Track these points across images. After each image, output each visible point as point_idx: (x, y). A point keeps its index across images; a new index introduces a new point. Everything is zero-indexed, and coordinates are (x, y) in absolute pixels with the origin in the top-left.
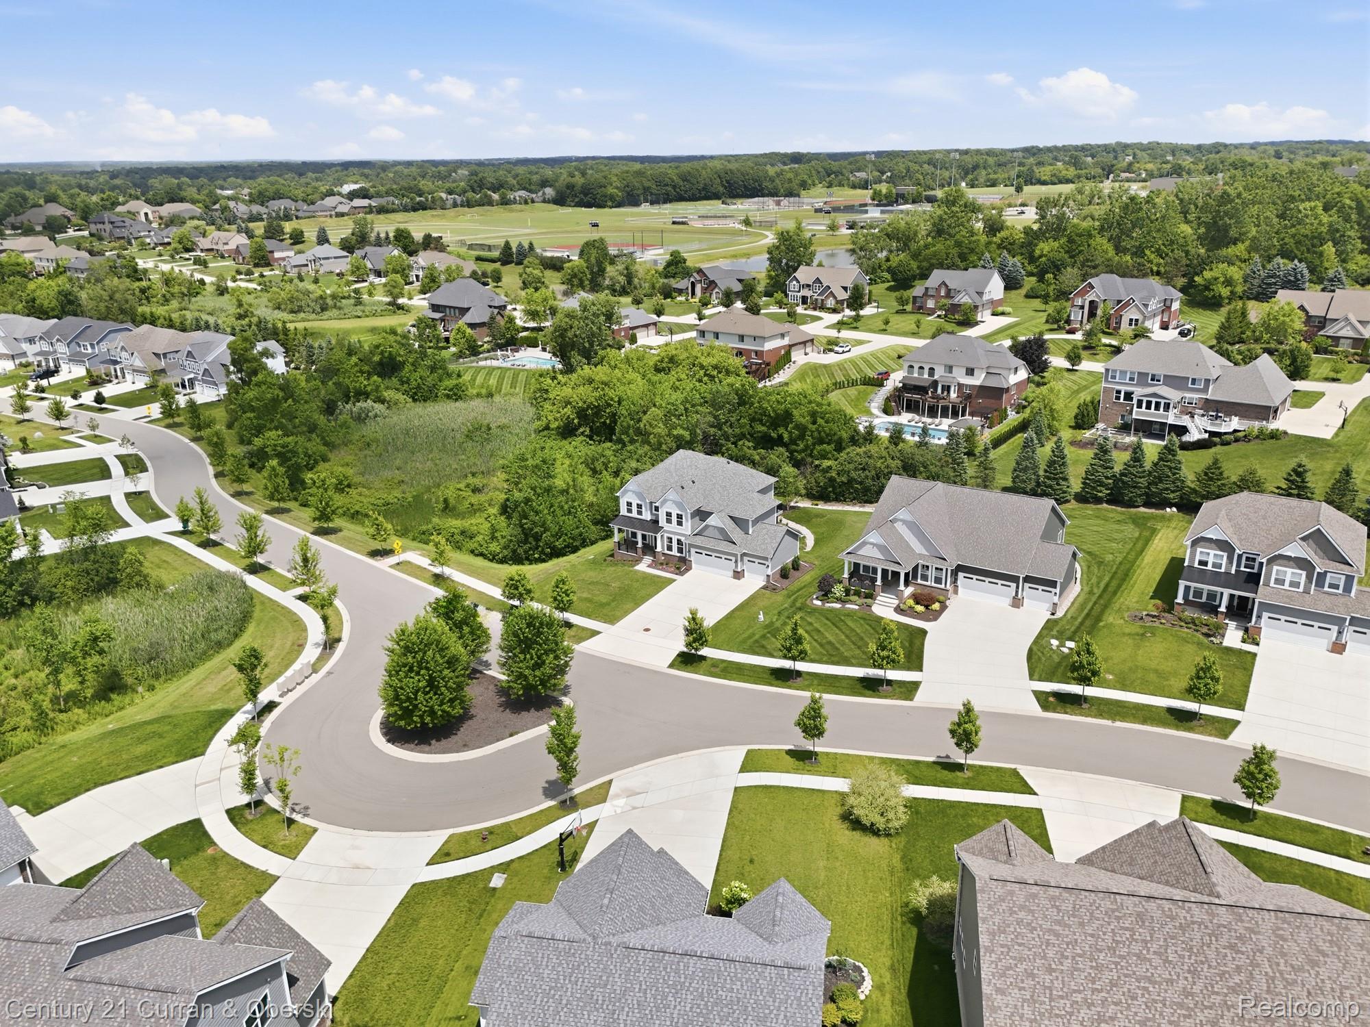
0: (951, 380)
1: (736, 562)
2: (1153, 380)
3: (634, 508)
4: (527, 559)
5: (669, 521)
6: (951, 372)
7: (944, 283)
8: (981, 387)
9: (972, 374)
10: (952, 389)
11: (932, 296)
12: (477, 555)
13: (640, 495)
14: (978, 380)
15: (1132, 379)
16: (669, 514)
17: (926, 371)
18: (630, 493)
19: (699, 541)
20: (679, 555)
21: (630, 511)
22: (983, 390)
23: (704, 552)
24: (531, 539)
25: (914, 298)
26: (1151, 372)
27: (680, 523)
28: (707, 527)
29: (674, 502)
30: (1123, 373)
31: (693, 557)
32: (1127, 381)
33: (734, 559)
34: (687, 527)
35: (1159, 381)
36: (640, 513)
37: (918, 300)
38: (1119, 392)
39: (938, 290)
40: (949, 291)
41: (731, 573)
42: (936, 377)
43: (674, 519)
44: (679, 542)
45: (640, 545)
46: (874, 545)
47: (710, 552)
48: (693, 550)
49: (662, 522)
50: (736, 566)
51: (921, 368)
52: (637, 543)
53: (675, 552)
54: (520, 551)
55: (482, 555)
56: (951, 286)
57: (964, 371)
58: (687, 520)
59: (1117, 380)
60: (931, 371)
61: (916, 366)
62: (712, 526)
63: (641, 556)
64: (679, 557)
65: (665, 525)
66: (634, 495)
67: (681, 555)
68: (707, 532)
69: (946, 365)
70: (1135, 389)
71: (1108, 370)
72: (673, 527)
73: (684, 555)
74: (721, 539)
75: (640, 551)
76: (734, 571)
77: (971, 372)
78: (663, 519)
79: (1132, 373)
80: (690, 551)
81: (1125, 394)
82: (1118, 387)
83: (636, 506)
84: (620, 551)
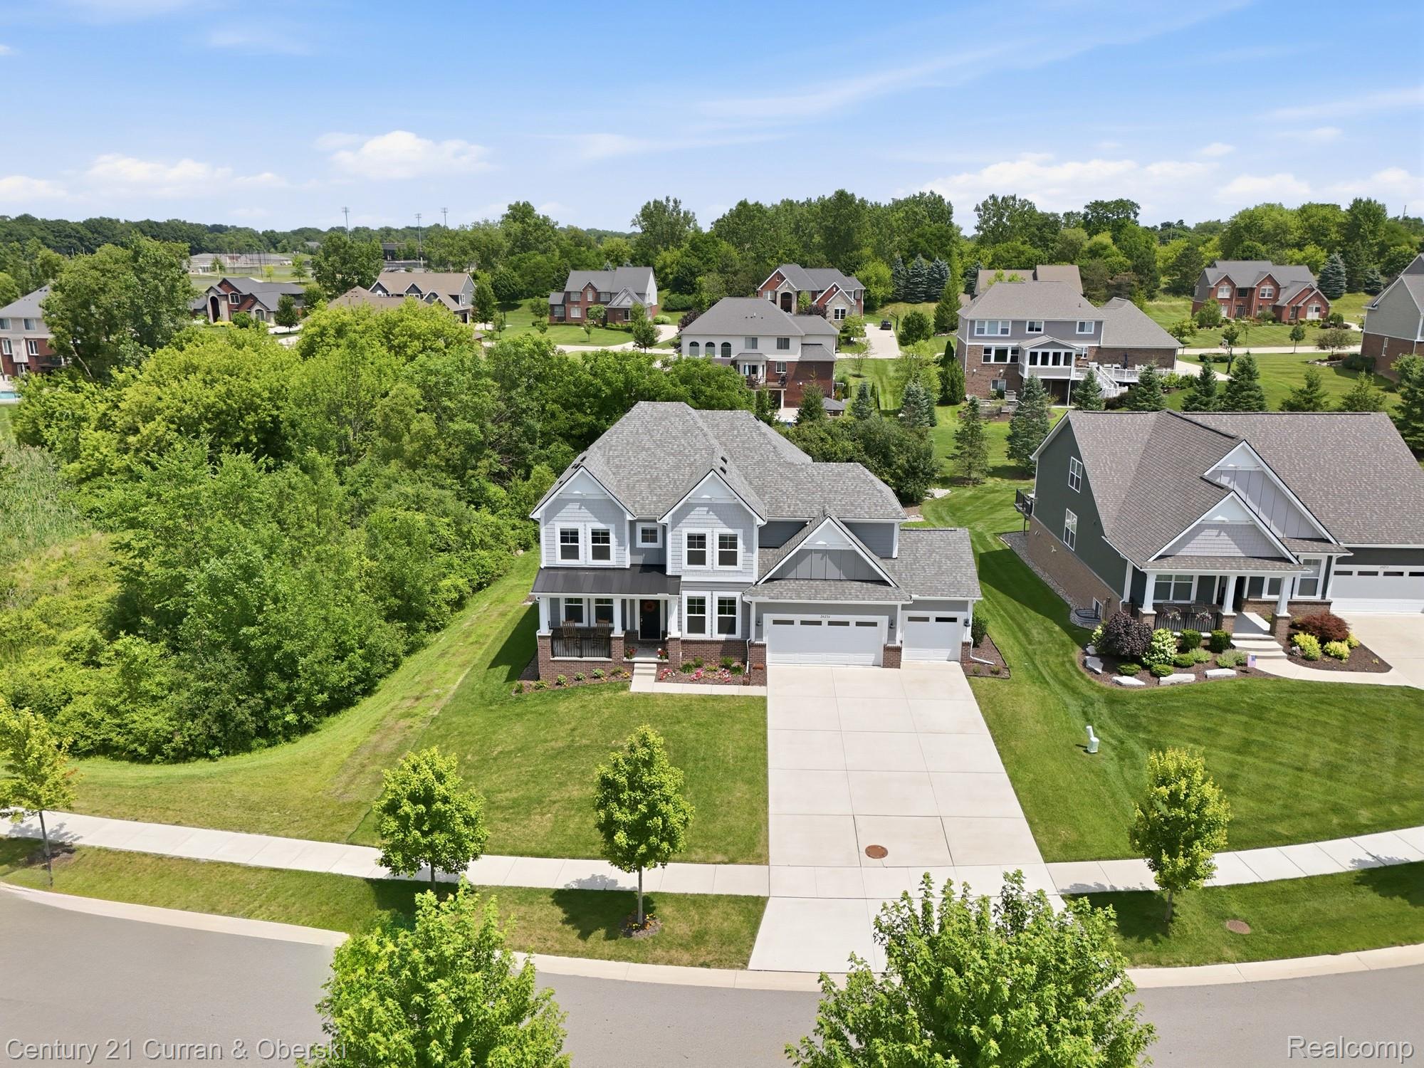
0: (758, 357)
1: (892, 625)
2: (1031, 329)
3: (585, 545)
4: (263, 732)
5: (697, 558)
6: (755, 346)
7: (590, 286)
8: (800, 363)
9: (787, 347)
10: (760, 370)
11: (578, 303)
13: (609, 507)
14: (793, 355)
15: (1004, 331)
16: (697, 541)
17: (718, 348)
18: (573, 506)
19: (786, 593)
20: (723, 637)
21: (570, 552)
22: (803, 368)
23: (798, 618)
24: (272, 677)
25: (552, 306)
26: (1029, 318)
27: (728, 558)
28: (803, 554)
29: (712, 507)
30: (993, 323)
31: (770, 635)
32: (999, 334)
33: (883, 620)
34: (748, 564)
35: (1040, 330)
37: (557, 309)
38: (988, 351)
39: (583, 294)
40: (597, 294)
41: (878, 654)
42: (732, 356)
43: (712, 550)
44: (726, 606)
45: (618, 632)
46: (1221, 527)
47: (812, 613)
48: (768, 618)
49: (677, 561)
50: (892, 636)
51: (710, 345)
53: (712, 632)
54: (242, 714)
55: (105, 749)
56: (600, 289)
57: (775, 342)
58: (749, 549)
59: (986, 334)
60: (726, 347)
61: (702, 343)
62: (817, 551)
63: (625, 659)
64: (727, 642)
65: (685, 571)
66: (584, 510)
67: (731, 637)
68: (802, 569)
69: (747, 337)
70: (1010, 345)
71: (972, 322)
72: (708, 571)
73: (738, 635)
74: (843, 577)
75: (618, 648)
76: (886, 649)
77: (784, 343)
78: (677, 558)
79: (1005, 322)
80: (759, 623)
81: (997, 351)
82: (987, 344)
83: (590, 537)
84: (556, 658)
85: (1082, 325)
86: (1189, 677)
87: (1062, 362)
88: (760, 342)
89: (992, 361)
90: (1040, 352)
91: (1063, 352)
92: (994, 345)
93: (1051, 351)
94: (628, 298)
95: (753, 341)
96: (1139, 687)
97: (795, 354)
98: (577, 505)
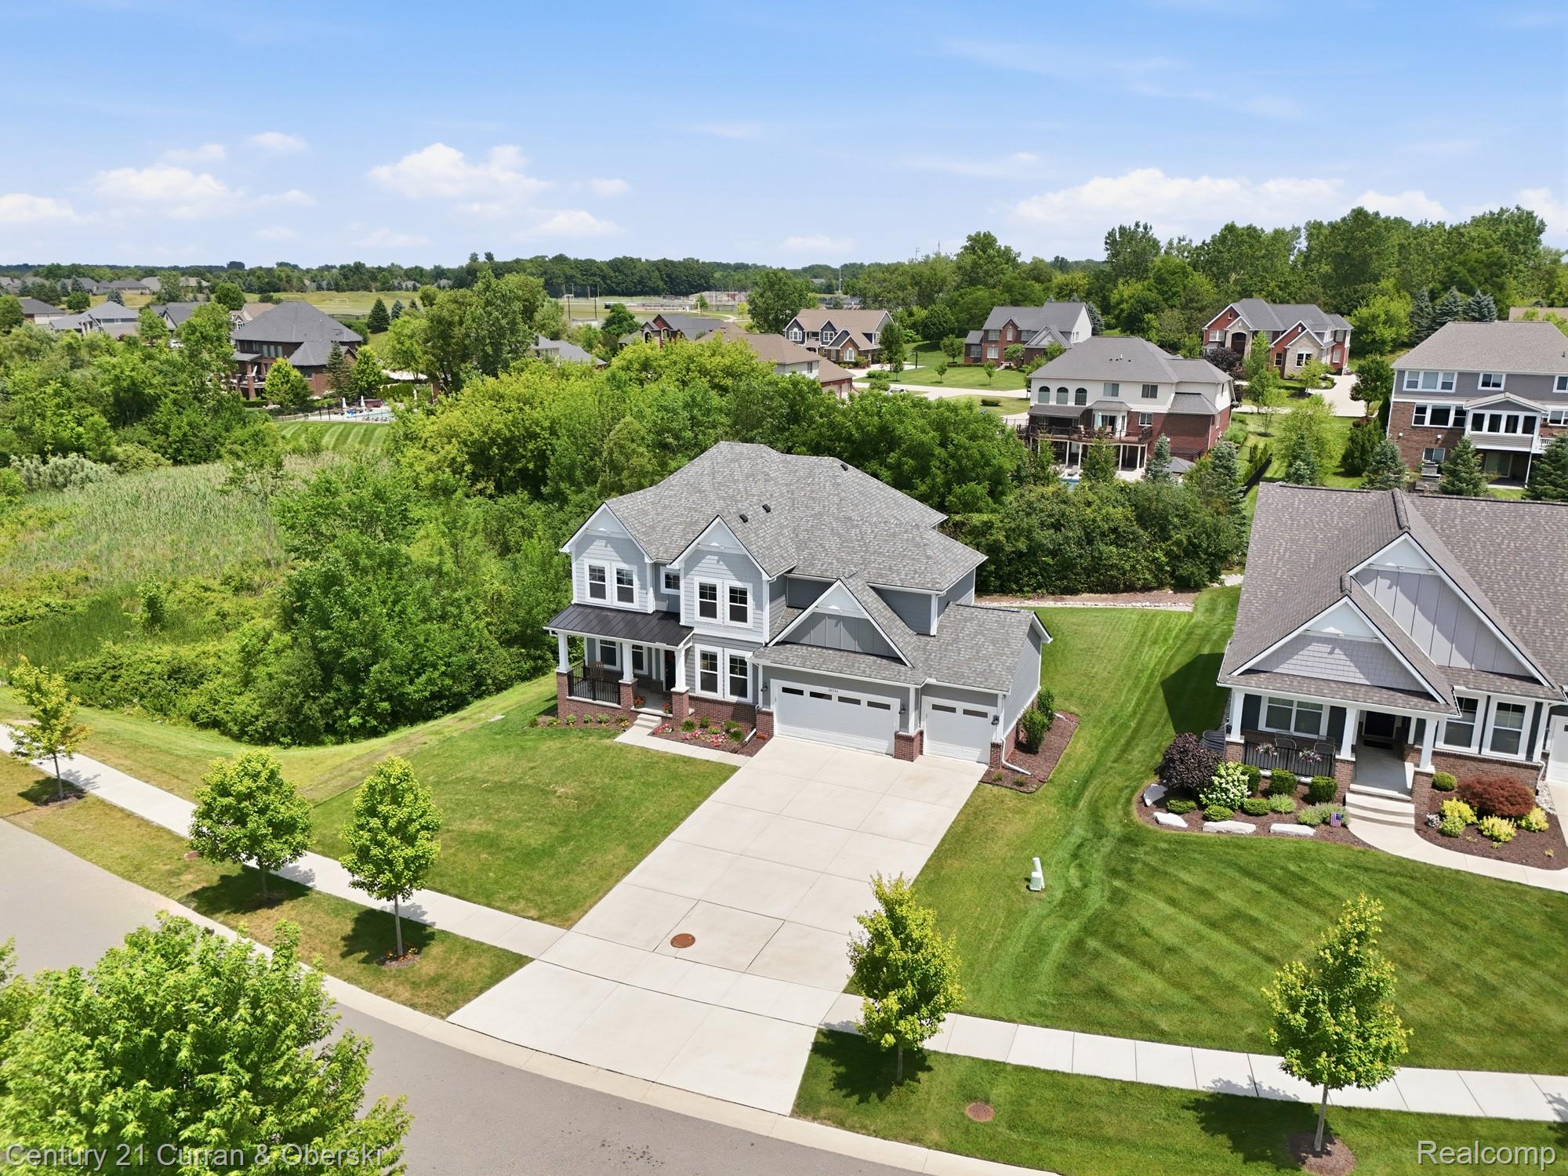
0: (1117, 406)
1: (904, 710)
2: (1485, 384)
3: (611, 586)
4: (330, 729)
5: (708, 610)
6: (1115, 393)
7: (1011, 323)
8: (1169, 415)
9: (1154, 395)
10: (1119, 422)
11: (995, 342)
12: (204, 726)
13: (627, 548)
14: (1163, 404)
15: (1446, 385)
16: (708, 592)
17: (1072, 394)
18: (599, 544)
19: (793, 659)
20: (734, 699)
21: (598, 591)
22: (1173, 422)
23: (808, 688)
24: (338, 679)
25: (968, 346)
26: (1483, 369)
27: (738, 614)
28: (816, 618)
29: (723, 556)
30: (1431, 375)
31: (778, 704)
32: (1439, 389)
33: (895, 703)
34: (758, 622)
35: (1498, 385)
36: (626, 595)
37: (973, 349)
38: (1422, 410)
39: (1002, 332)
40: (1018, 334)
41: (887, 744)
42: (1088, 405)
43: (723, 603)
44: (738, 665)
45: (628, 678)
46: (1334, 642)
47: (822, 686)
48: (776, 685)
49: (689, 611)
50: (904, 723)
51: (1063, 390)
52: (621, 675)
53: (723, 692)
54: (312, 709)
56: (1022, 326)
57: (1139, 390)
58: (759, 606)
59: (1419, 389)
60: (1081, 394)
61: (1054, 388)
62: (831, 616)
63: (633, 708)
64: (737, 704)
65: (698, 623)
66: (609, 548)
67: (742, 700)
68: (812, 637)
69: (1106, 383)
70: (1452, 403)
71: (1402, 373)
72: (720, 626)
73: (749, 700)
74: (858, 649)
75: (627, 695)
76: (898, 737)
77: (1150, 391)
78: (690, 606)
79: (1450, 374)
80: (766, 687)
81: (1434, 411)
82: (1420, 402)
83: (615, 576)
84: (573, 698)
85: (1562, 379)
86: (1247, 828)
87: (1520, 429)
88: (1122, 389)
89: (1427, 423)
90: (1488, 413)
91: (1522, 415)
92: (1430, 403)
93: (1505, 414)
94: (1049, 338)
95: (1114, 388)
96: (1178, 828)
97: (1165, 404)
98: (603, 543)
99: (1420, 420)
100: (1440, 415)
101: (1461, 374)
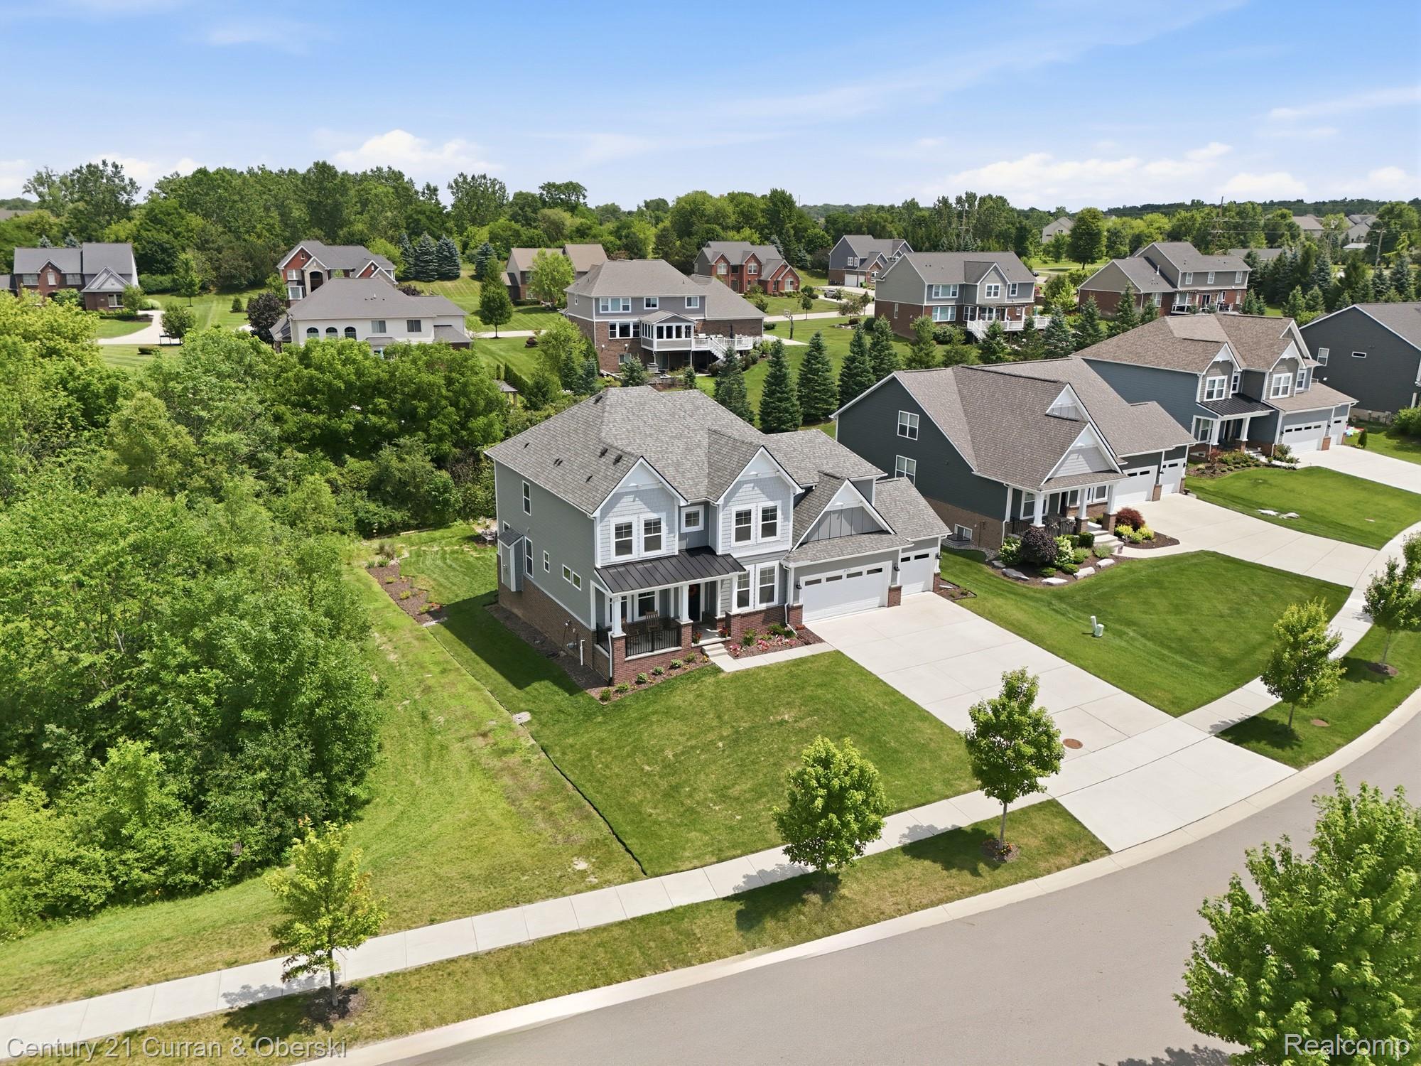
1: (894, 568)
2: (648, 305)
3: (638, 538)
5: (743, 534)
6: (383, 330)
7: (49, 265)
8: (433, 346)
9: (418, 329)
13: (660, 497)
14: (427, 338)
15: (626, 308)
16: (743, 517)
17: (341, 333)
18: (627, 500)
19: (819, 554)
20: (764, 606)
21: (624, 548)
23: (823, 576)
26: (646, 294)
27: (769, 530)
29: (758, 482)
30: (615, 300)
31: (806, 596)
32: (621, 311)
33: (887, 565)
34: (785, 532)
35: (655, 306)
36: (652, 543)
38: (613, 327)
40: (62, 277)
41: (884, 596)
43: (756, 524)
44: (767, 575)
45: (686, 618)
48: (804, 581)
49: (725, 542)
50: (894, 579)
51: (331, 330)
52: (677, 618)
53: (755, 603)
57: (405, 325)
58: (786, 518)
59: (610, 311)
60: (350, 331)
61: (322, 328)
63: (693, 645)
64: (768, 610)
65: (736, 548)
66: (638, 501)
67: (771, 604)
68: (824, 530)
69: (373, 321)
70: (631, 320)
71: (597, 300)
72: (753, 545)
73: (776, 602)
74: (853, 533)
75: (687, 634)
76: (891, 590)
77: (414, 326)
78: (727, 535)
79: (625, 300)
80: (797, 587)
81: (621, 328)
82: (611, 321)
83: (643, 528)
84: (629, 658)
85: (689, 299)
86: (1090, 570)
87: (683, 335)
88: (388, 324)
89: (618, 336)
90: (663, 326)
91: (683, 325)
92: (618, 321)
93: (674, 325)
94: (112, 280)
95: (381, 325)
96: (1060, 584)
97: (429, 336)
98: (630, 498)
99: (613, 334)
100: (624, 330)
101: (633, 299)
